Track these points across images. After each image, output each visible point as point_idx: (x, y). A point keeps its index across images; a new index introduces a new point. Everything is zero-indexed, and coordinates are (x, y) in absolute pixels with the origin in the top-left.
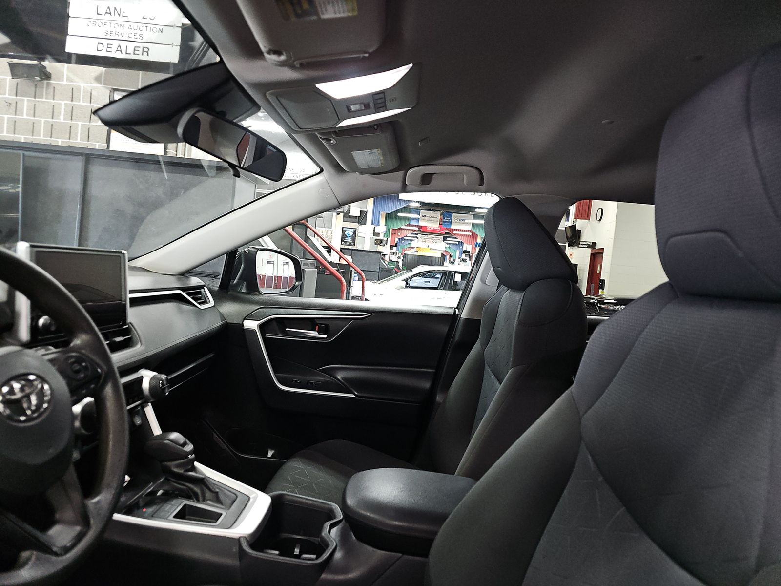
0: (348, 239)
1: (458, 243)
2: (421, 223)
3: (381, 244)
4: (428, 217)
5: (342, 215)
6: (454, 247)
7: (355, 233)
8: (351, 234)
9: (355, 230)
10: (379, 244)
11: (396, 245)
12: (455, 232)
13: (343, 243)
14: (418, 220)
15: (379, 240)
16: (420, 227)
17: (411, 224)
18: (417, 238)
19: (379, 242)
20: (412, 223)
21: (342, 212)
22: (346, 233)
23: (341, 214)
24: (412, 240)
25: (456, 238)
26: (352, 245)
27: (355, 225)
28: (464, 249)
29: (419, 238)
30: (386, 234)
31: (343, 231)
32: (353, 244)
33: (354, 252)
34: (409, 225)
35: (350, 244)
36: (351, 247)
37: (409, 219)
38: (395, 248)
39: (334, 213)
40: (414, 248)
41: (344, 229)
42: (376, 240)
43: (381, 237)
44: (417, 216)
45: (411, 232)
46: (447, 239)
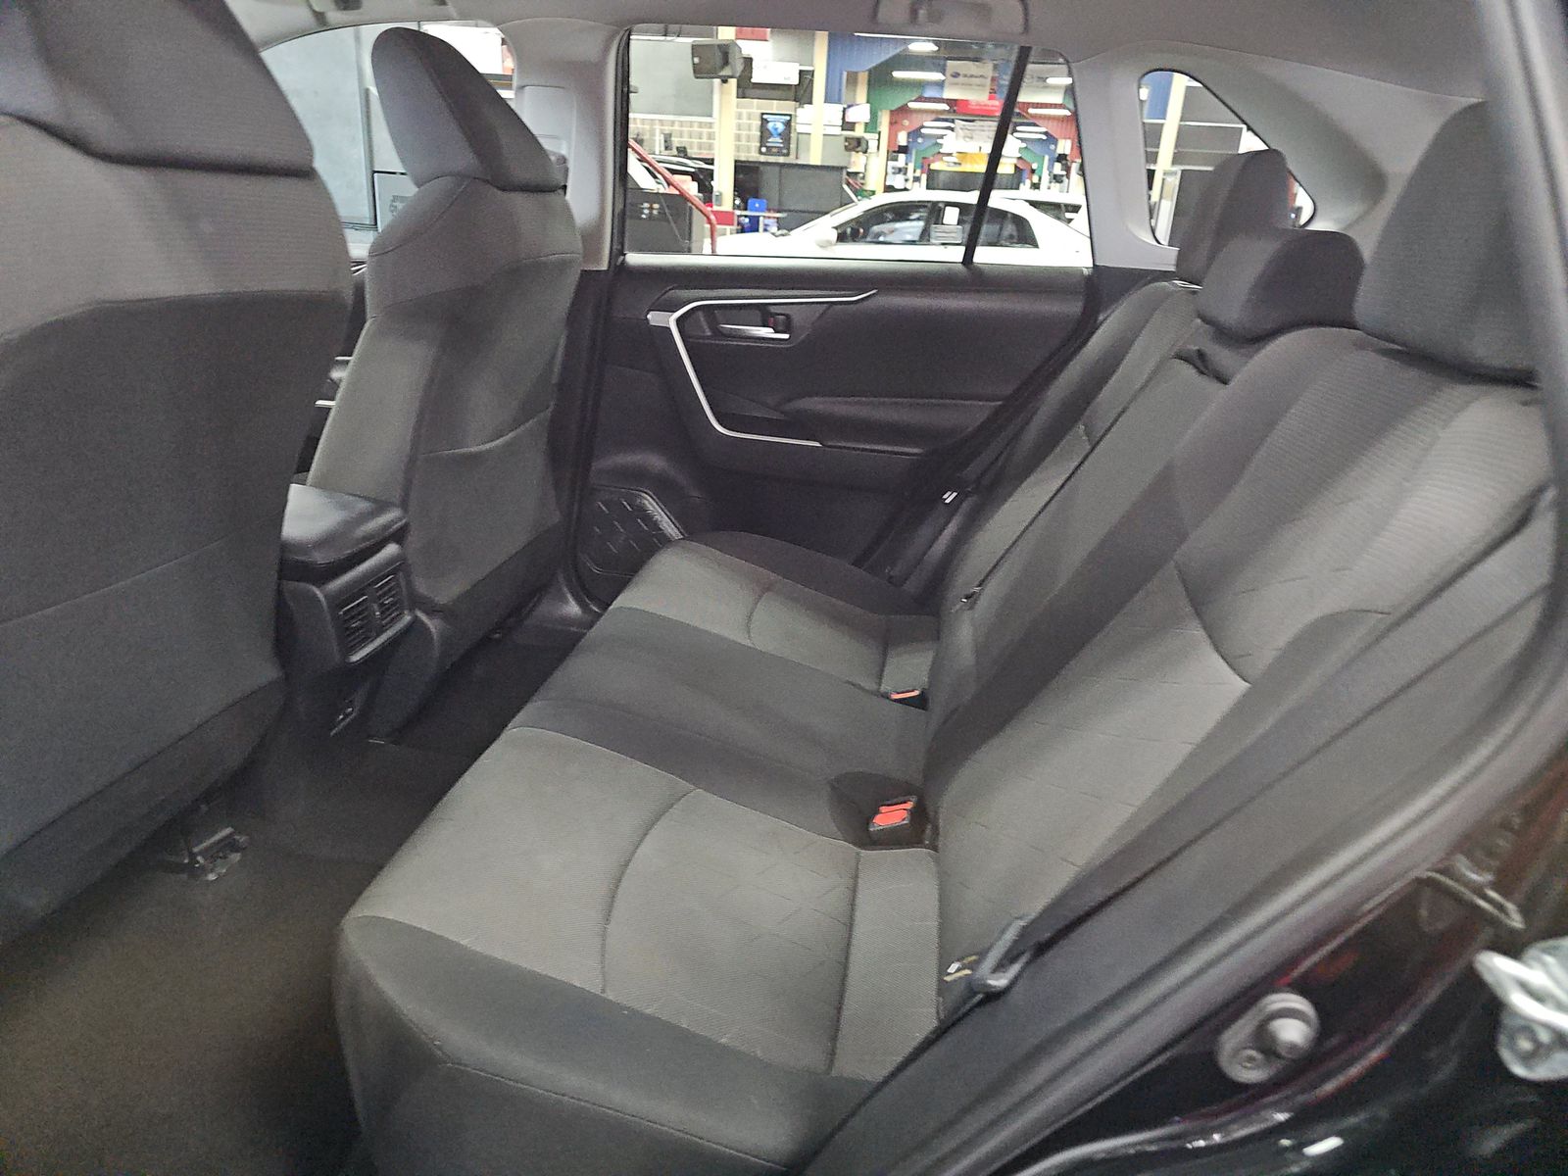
0: (775, 141)
1: (1044, 137)
2: (948, 94)
3: (859, 149)
4: (965, 76)
5: (733, 82)
6: (1037, 149)
7: (788, 124)
8: (781, 127)
9: (788, 118)
10: (853, 149)
11: (904, 150)
12: (1031, 111)
13: (764, 150)
14: (940, 85)
15: (853, 139)
16: (951, 102)
17: (926, 95)
18: (952, 129)
19: (855, 143)
20: (928, 94)
21: (732, 77)
22: (770, 126)
23: (729, 80)
24: (942, 137)
25: (1035, 125)
26: (784, 155)
27: (787, 106)
28: (1060, 150)
29: (958, 129)
30: (872, 126)
31: (764, 122)
32: (785, 151)
33: (784, 171)
34: (920, 99)
35: (779, 153)
36: (781, 160)
37: (921, 85)
38: (902, 157)
39: (715, 80)
40: (950, 155)
41: (765, 116)
42: (847, 139)
43: (859, 132)
44: (937, 76)
45: (934, 116)
46: (1018, 128)
